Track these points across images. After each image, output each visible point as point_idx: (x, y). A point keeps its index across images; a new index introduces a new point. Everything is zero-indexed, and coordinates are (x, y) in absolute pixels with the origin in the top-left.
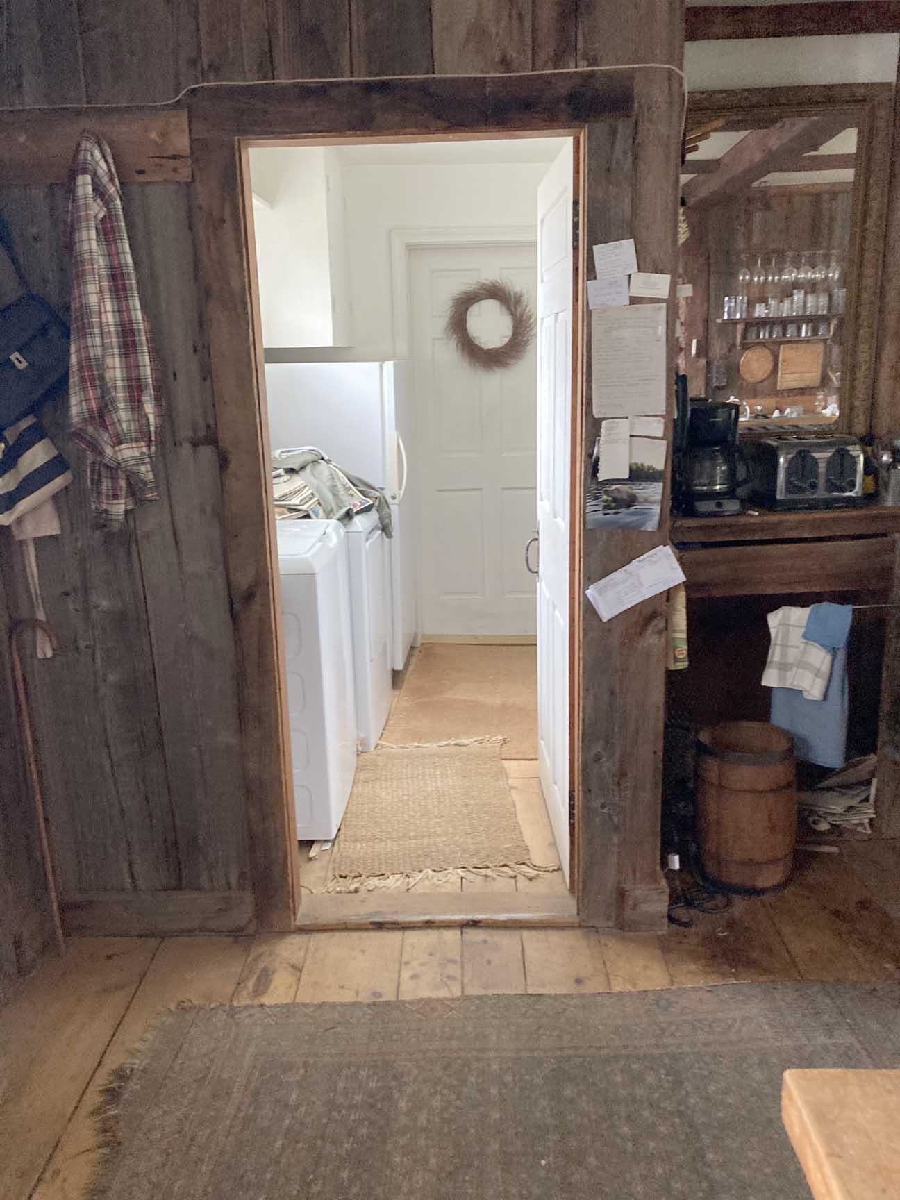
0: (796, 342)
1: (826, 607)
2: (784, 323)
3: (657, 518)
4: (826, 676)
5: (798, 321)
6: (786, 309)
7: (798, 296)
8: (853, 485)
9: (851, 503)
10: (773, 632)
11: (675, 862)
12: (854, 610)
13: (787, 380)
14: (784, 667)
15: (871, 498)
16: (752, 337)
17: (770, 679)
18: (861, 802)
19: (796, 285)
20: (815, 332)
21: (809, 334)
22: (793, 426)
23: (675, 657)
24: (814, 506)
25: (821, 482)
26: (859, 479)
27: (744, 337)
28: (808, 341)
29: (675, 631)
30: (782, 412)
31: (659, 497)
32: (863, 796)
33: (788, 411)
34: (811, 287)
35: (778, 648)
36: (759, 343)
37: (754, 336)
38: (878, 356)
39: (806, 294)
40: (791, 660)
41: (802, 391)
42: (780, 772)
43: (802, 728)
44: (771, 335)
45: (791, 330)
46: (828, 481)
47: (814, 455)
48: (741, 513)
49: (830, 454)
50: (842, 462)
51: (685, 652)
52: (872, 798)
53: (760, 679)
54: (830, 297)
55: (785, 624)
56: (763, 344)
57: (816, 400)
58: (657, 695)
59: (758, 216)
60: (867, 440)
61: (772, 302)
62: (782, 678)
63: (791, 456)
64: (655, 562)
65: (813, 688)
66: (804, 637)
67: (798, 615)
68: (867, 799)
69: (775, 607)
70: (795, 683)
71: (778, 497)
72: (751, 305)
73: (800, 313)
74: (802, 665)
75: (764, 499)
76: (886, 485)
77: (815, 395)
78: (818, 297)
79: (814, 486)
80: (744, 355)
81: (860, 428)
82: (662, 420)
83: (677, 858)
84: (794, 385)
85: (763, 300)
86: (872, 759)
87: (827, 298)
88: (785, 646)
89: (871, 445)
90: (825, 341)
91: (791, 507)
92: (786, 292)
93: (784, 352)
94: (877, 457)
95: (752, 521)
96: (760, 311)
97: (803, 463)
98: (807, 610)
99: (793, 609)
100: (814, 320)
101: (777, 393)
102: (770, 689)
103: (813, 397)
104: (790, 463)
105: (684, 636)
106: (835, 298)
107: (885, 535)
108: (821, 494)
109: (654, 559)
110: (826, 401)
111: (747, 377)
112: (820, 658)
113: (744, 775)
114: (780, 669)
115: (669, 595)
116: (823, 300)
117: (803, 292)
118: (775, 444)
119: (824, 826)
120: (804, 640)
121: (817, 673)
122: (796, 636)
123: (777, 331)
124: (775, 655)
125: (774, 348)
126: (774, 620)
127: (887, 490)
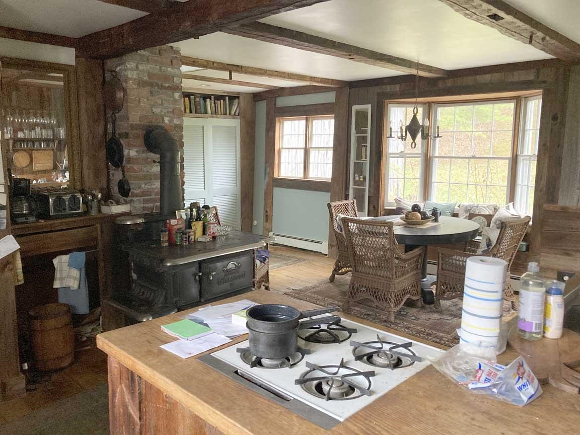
0: (40, 150)
1: (75, 254)
2: (33, 141)
3: (5, 224)
4: (79, 279)
5: (40, 140)
6: (33, 135)
7: (38, 129)
8: (79, 208)
9: (79, 215)
10: (56, 266)
11: (26, 366)
12: (86, 253)
13: (37, 166)
14: (62, 279)
15: (86, 213)
16: (18, 147)
17: (57, 285)
18: (97, 326)
19: (37, 124)
20: (48, 146)
21: (45, 146)
22: (51, 187)
23: (18, 280)
24: (66, 216)
25: (67, 208)
26: (81, 206)
27: (14, 146)
28: (45, 150)
29: (16, 269)
30: (37, 181)
31: (6, 216)
32: (98, 324)
33: (39, 180)
34: (44, 126)
35: (58, 272)
36: (22, 150)
37: (19, 146)
38: (82, 161)
39: (41, 129)
40: (64, 276)
41: (45, 172)
42: (66, 319)
43: (72, 302)
44: (27, 147)
45: (37, 144)
46: (70, 207)
47: (63, 197)
48: (37, 221)
49: (69, 197)
50: (74, 199)
51: (22, 277)
52: (101, 324)
53: (53, 285)
54: (53, 131)
55: (60, 262)
56: (24, 150)
57: (52, 175)
58: (12, 296)
59: (14, 93)
60: (82, 191)
61: (26, 132)
62: (61, 283)
63: (54, 198)
64: (6, 242)
65: (74, 284)
66: (68, 266)
67: (65, 258)
68: (99, 325)
69: (55, 257)
70: (67, 284)
71: (51, 214)
72: (15, 132)
73: (40, 137)
74: (69, 277)
75: (45, 215)
76: (91, 208)
77: (51, 173)
78: (47, 131)
79: (64, 209)
80: (15, 155)
81: (78, 187)
82: (3, 186)
83: (26, 364)
84: (41, 169)
85: (21, 130)
86: (99, 309)
87: (52, 132)
88: (61, 271)
89: (83, 193)
90: (53, 150)
91: (56, 217)
92: (32, 127)
93: (35, 154)
94: (86, 197)
95: (42, 224)
96: (20, 135)
97: (59, 201)
98: (68, 256)
99: (63, 256)
100: (47, 141)
101: (33, 172)
102: (57, 289)
103: (50, 174)
104: (55, 201)
105: (21, 270)
106: (55, 132)
107: (93, 225)
108: (68, 212)
109: (5, 241)
110: (57, 175)
111: (18, 165)
112: (75, 273)
113: (52, 323)
114: (60, 280)
115: (13, 255)
116: (50, 133)
117: (40, 128)
118: (46, 194)
119: (85, 339)
120: (68, 267)
121: (75, 279)
122: (65, 267)
123: (30, 144)
124: (58, 275)
125: (30, 152)
126: (56, 261)
127: (92, 209)
